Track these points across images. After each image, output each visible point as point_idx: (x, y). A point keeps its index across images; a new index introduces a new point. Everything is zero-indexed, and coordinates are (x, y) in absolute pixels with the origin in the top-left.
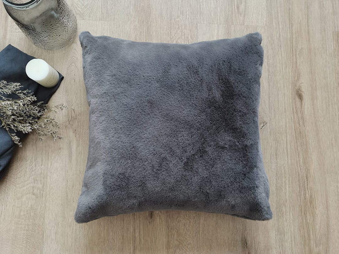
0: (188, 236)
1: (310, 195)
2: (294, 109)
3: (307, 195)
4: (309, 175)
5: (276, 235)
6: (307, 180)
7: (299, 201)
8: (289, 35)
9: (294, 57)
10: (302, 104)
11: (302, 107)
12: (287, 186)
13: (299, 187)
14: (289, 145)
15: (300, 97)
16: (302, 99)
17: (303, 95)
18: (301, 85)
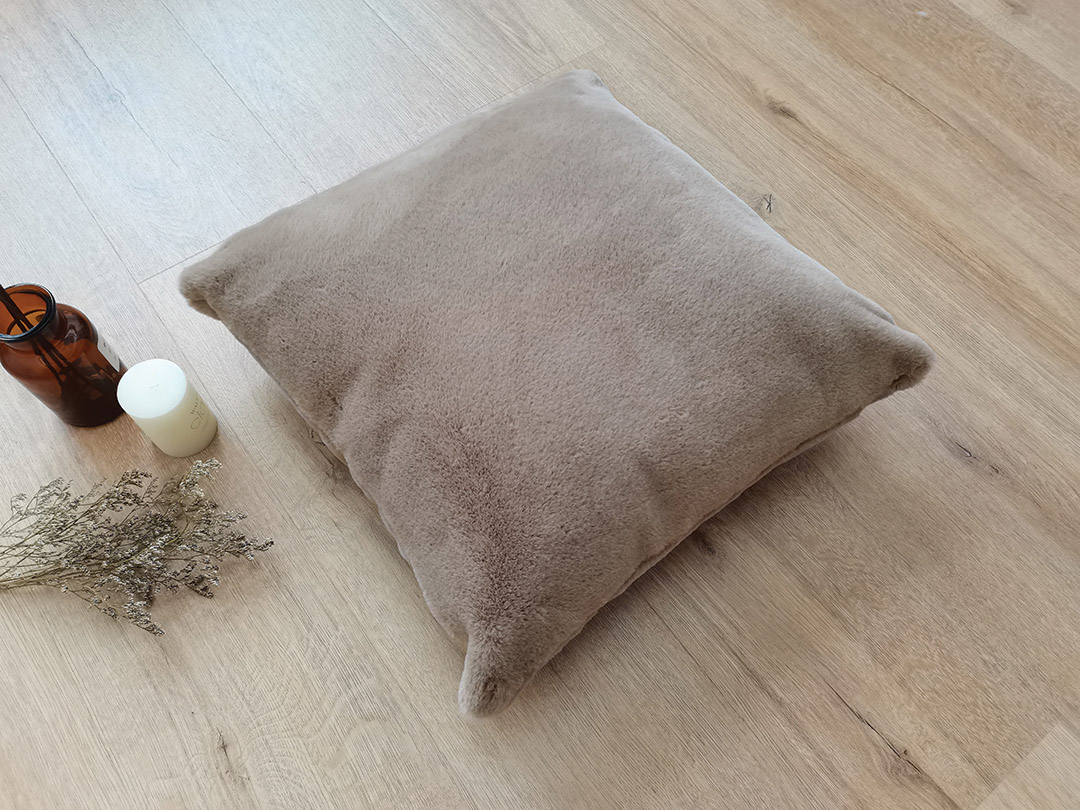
0: (832, 532)
1: (984, 265)
2: (797, 139)
3: (980, 270)
4: (944, 233)
5: (1004, 388)
6: (951, 243)
7: (977, 290)
8: (665, 32)
9: (708, 58)
10: (801, 123)
11: (807, 128)
12: (927, 280)
13: (950, 265)
14: (852, 206)
15: (786, 113)
16: (794, 114)
17: (787, 106)
18: (768, 93)
